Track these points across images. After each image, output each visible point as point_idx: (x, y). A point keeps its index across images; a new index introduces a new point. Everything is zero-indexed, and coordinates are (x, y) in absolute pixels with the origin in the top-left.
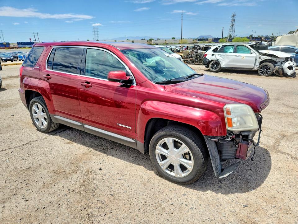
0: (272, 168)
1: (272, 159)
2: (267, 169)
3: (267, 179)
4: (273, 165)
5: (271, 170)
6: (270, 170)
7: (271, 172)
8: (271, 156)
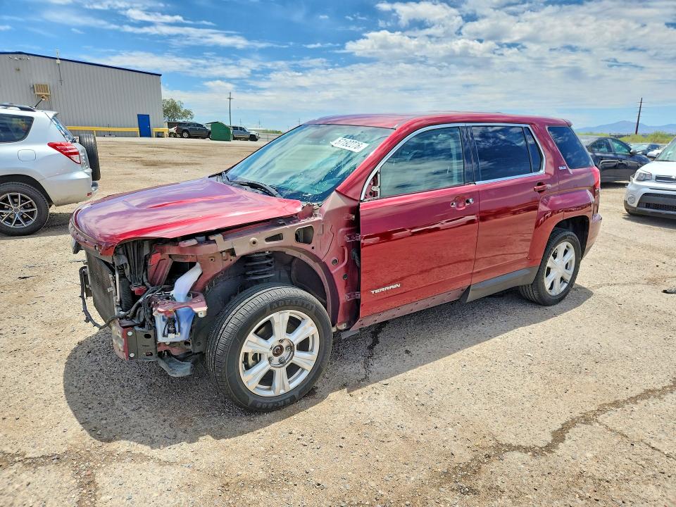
0: (64, 396)
1: (75, 419)
2: (72, 389)
3: (62, 371)
4: (64, 404)
5: (63, 391)
6: (65, 391)
7: (61, 387)
8: (81, 427)
